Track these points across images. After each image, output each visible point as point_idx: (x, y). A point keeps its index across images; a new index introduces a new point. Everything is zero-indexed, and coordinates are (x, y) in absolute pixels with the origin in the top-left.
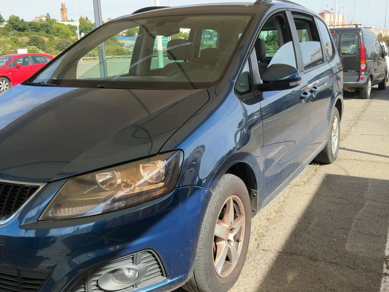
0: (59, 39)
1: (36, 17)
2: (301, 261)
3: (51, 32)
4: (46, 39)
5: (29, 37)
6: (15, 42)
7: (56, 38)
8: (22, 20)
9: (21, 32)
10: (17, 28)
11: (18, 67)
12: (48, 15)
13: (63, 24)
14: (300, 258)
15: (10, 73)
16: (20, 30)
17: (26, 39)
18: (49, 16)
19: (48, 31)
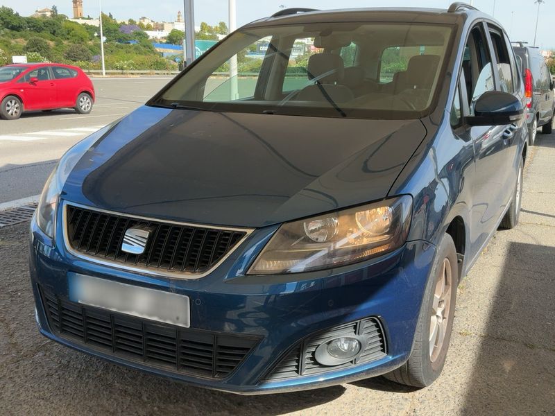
0: (70, 44)
1: (37, 11)
2: (513, 347)
3: (58, 34)
4: (52, 44)
5: (26, 40)
6: (7, 45)
7: (65, 42)
8: (17, 14)
9: (14, 32)
10: (10, 26)
11: (33, 82)
12: (54, 8)
13: (76, 22)
14: (512, 344)
15: (22, 90)
16: (13, 28)
17: (22, 42)
18: (56, 11)
19: (55, 31)
